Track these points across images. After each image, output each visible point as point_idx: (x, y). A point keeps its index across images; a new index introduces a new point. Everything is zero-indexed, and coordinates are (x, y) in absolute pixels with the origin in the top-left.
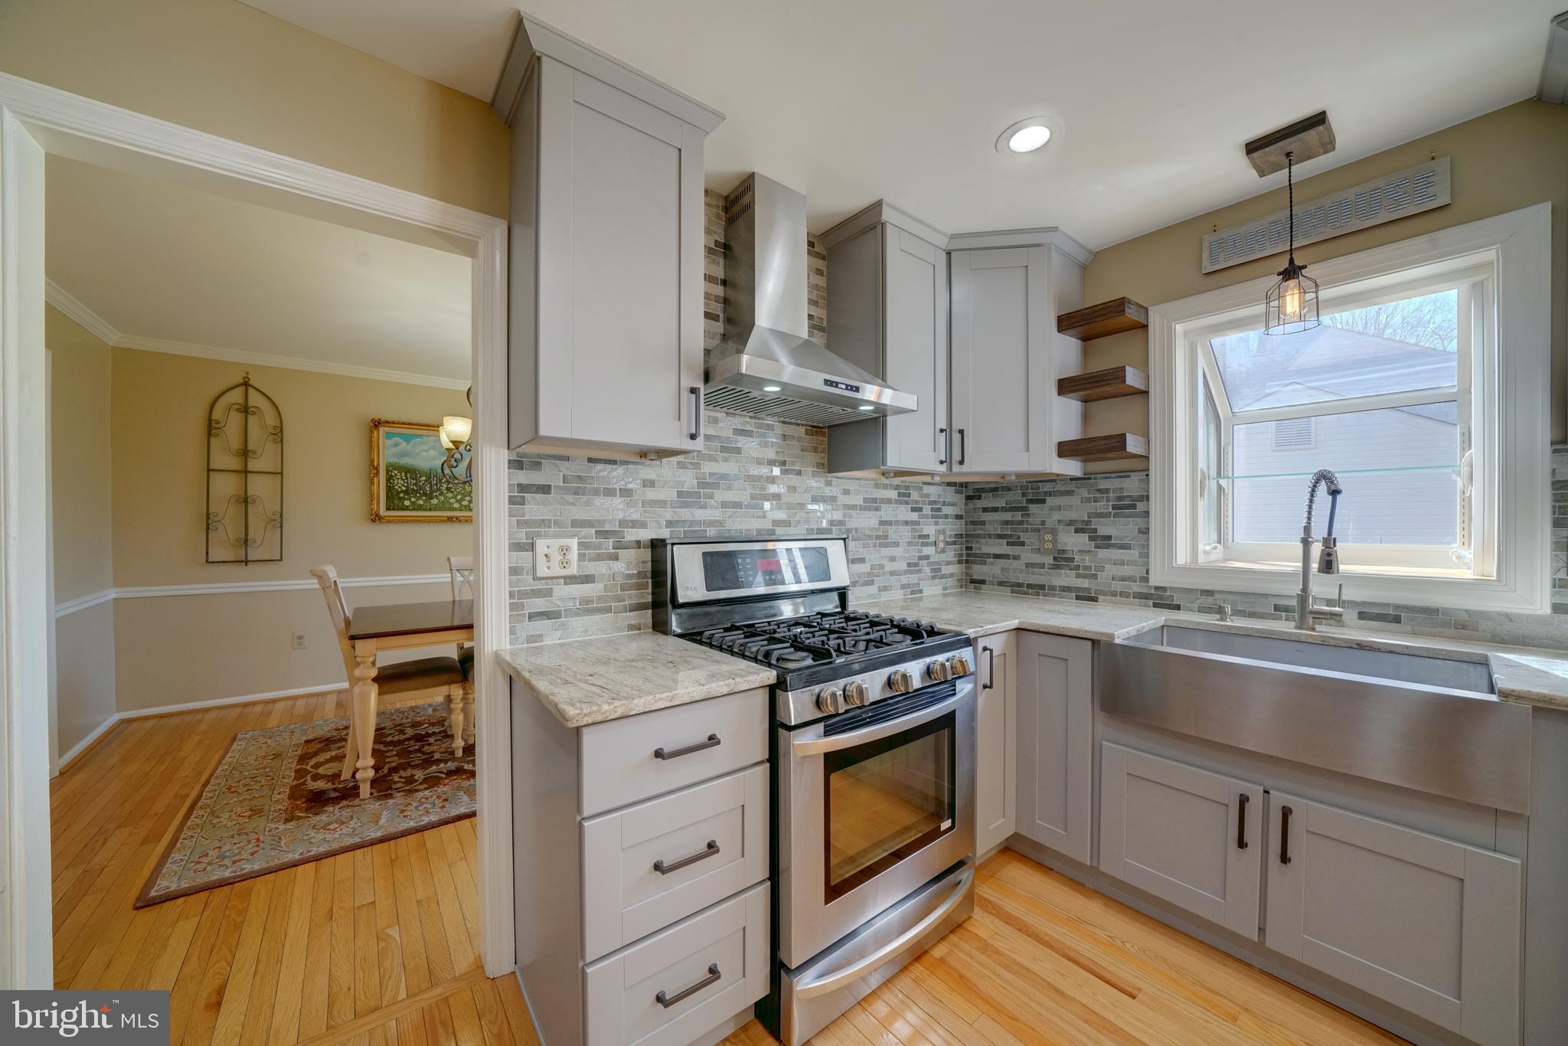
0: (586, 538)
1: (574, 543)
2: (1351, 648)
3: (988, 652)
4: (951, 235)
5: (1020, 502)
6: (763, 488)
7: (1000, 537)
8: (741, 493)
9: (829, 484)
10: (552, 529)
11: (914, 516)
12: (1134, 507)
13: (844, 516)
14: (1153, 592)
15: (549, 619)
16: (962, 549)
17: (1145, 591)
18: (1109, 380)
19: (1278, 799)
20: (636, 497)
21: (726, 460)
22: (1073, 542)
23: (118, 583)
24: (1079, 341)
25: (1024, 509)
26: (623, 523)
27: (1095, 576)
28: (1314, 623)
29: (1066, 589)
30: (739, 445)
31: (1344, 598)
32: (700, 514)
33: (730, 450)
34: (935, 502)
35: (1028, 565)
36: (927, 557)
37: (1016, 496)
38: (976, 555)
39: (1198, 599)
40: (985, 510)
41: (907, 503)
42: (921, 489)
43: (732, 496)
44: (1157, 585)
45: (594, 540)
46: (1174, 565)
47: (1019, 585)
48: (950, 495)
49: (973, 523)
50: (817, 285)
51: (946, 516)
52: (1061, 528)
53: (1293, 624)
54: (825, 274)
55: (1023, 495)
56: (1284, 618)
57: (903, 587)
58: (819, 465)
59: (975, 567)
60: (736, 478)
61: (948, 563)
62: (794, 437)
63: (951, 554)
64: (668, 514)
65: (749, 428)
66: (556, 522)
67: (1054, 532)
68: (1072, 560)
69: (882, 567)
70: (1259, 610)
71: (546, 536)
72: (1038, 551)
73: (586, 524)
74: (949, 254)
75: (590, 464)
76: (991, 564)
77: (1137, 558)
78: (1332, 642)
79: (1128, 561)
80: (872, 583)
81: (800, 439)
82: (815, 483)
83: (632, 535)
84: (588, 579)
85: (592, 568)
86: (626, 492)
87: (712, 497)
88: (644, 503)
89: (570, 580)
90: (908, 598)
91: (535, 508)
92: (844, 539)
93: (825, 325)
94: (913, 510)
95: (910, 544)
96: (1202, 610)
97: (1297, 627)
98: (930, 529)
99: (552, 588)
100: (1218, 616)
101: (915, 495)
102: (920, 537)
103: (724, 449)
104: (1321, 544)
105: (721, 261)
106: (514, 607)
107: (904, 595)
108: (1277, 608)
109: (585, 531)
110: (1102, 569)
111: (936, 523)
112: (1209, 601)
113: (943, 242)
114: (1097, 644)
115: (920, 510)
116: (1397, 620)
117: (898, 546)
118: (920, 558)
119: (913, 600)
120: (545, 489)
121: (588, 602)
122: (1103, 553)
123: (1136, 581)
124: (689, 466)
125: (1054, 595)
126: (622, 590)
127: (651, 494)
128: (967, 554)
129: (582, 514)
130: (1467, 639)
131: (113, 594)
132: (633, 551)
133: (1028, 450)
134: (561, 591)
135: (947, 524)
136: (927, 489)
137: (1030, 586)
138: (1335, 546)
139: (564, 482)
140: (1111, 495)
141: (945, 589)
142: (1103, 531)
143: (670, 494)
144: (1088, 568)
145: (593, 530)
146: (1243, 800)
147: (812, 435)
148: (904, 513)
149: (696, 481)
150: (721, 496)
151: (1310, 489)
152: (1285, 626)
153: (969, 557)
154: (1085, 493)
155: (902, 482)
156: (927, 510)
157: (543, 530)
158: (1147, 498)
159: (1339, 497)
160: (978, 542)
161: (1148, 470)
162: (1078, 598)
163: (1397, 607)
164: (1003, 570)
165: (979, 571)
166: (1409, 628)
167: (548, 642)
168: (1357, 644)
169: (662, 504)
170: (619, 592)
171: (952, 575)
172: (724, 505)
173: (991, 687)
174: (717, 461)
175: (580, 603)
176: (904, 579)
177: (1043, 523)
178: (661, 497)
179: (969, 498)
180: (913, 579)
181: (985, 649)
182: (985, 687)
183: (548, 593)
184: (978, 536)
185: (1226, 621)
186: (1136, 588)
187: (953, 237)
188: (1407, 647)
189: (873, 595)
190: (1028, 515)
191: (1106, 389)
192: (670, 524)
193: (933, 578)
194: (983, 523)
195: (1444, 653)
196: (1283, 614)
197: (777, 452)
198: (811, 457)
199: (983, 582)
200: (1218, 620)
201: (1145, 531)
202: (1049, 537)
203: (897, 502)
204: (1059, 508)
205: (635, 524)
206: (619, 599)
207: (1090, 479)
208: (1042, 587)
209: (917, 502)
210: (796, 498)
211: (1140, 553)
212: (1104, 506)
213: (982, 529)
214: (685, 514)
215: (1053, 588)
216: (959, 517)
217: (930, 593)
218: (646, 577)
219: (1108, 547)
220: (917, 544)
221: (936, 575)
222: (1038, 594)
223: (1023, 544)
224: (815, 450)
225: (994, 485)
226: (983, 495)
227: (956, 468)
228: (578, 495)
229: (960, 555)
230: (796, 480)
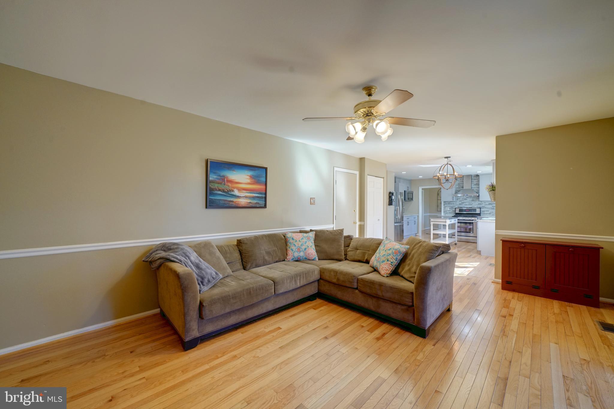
10: (447, 207)
23: (429, 213)
32: (461, 206)
33: (465, 199)
43: (466, 204)
60: (466, 202)
64: (458, 206)
83: (454, 207)
84: (450, 211)
86: (454, 204)
89: (448, 211)
91: (446, 205)
106: (444, 212)
127: (456, 204)
129: (449, 206)
131: (429, 214)
134: (447, 211)
143: (458, 204)
150: (464, 204)
169: (457, 205)
172: (465, 205)
183: (446, 211)
214: (460, 206)
230: (475, 202)
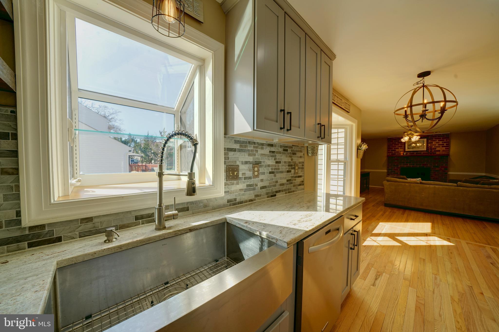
17: (16, 234)
28: (166, 223)
39: (80, 226)
44: (32, 224)
46: (52, 202)
53: (152, 227)
56: (141, 223)
70: (126, 222)
78: (179, 233)
96: (83, 235)
108: (137, 218)
112: (89, 226)
116: (188, 209)
130: (207, 211)
138: (194, 178)
152: (149, 231)
158: (14, 137)
161: (15, 107)
163: (188, 203)
166: (191, 212)
185: (113, 241)
200: (105, 242)
201: (12, 172)
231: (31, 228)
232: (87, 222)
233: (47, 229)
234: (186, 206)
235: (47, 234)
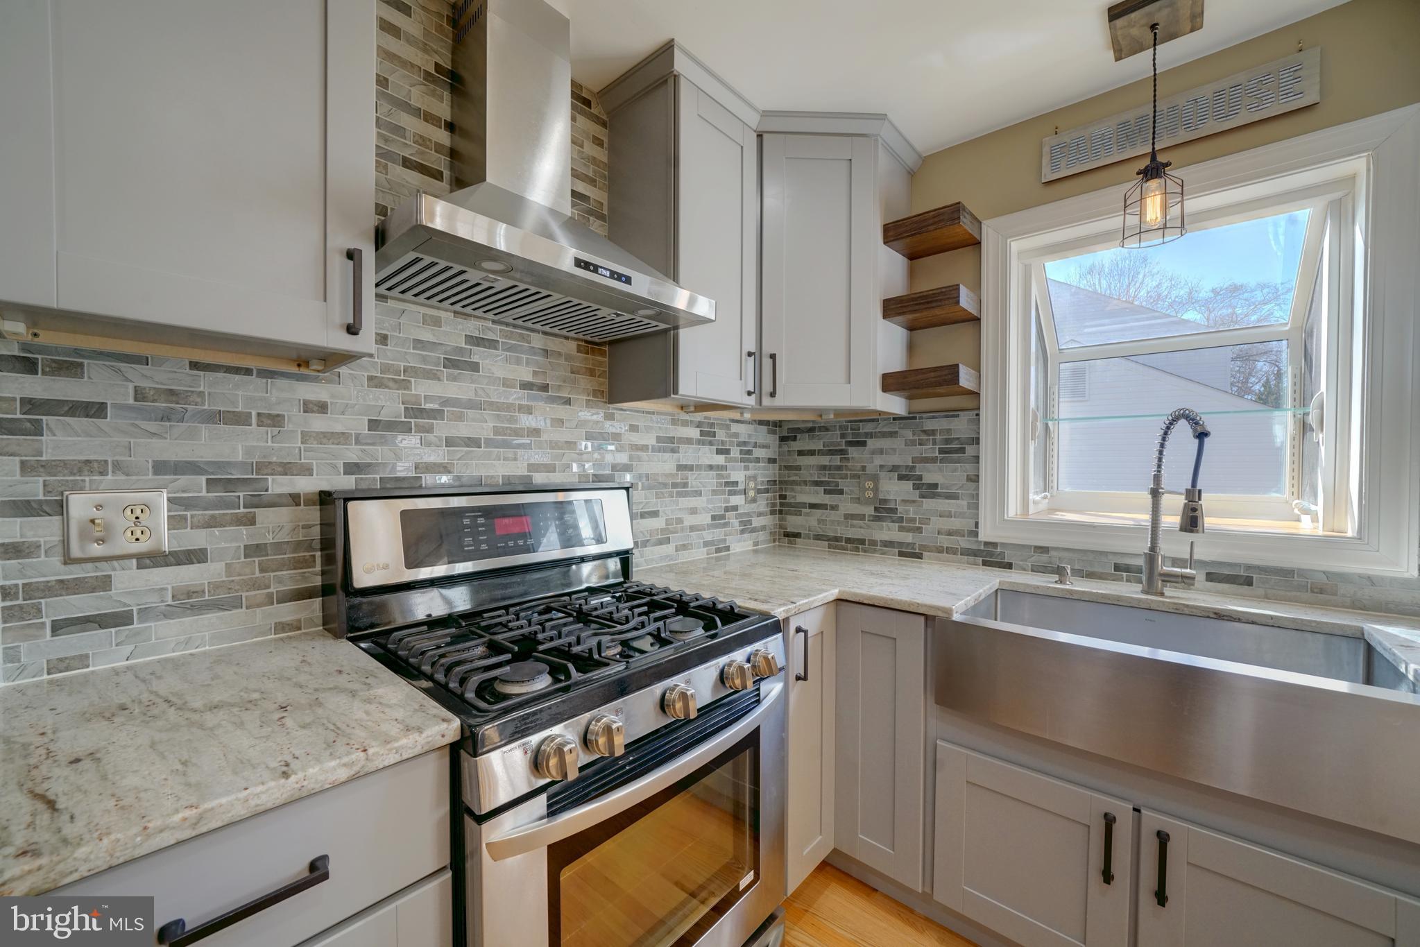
0: (184, 491)
1: (162, 500)
2: (1208, 617)
3: (802, 634)
4: (763, 111)
5: (839, 444)
6: (512, 420)
7: (817, 484)
8: (482, 426)
9: (610, 417)
10: (109, 477)
11: (720, 460)
12: (962, 450)
13: (631, 458)
14: (982, 548)
15: (101, 627)
16: (774, 497)
17: (974, 547)
18: (941, 300)
19: (1153, 820)
20: (288, 427)
21: (454, 379)
22: (895, 490)
24: (906, 259)
25: (842, 452)
26: (261, 467)
27: (919, 530)
28: (1163, 586)
29: (888, 544)
30: (475, 359)
31: (1196, 557)
33: (458, 364)
34: (745, 443)
35: (847, 517)
36: (735, 508)
37: (835, 438)
38: (790, 505)
39: (1033, 556)
40: (801, 453)
41: (711, 443)
42: (728, 427)
43: (463, 430)
44: (987, 540)
45: (204, 493)
46: (1006, 517)
47: (837, 539)
48: (762, 435)
49: (788, 468)
50: (594, 158)
51: (758, 460)
52: (882, 474)
53: (1139, 587)
54: (605, 145)
55: (843, 436)
56: (1124, 579)
57: (706, 544)
58: (596, 393)
59: (789, 517)
60: (472, 404)
61: (760, 514)
62: (560, 354)
63: (762, 504)
64: (353, 454)
65: (491, 336)
66: (117, 466)
67: (875, 478)
68: (894, 511)
69: (680, 521)
70: (1097, 569)
71: (95, 489)
72: (858, 500)
73: (192, 468)
74: (760, 136)
75: (195, 372)
76: (807, 514)
77: (965, 509)
78: (1187, 611)
79: (955, 512)
80: (668, 541)
81: (569, 358)
82: (592, 415)
83: (279, 485)
84: (194, 556)
85: (196, 539)
86: (273, 420)
87: (429, 430)
88: (306, 437)
89: (152, 559)
90: (712, 558)
91: (68, 441)
92: (627, 489)
93: (605, 212)
94: (719, 452)
95: (714, 492)
96: (1036, 569)
97: (1143, 592)
98: (738, 475)
99: (110, 576)
100: (1056, 577)
101: (721, 435)
102: (727, 484)
103: (450, 363)
104: (1184, 497)
105: (446, 95)
107: (708, 554)
108: (1117, 568)
109: (184, 480)
110: (927, 521)
111: (746, 468)
112: (1043, 558)
113: (753, 120)
114: (933, 622)
115: (727, 452)
116: (1249, 582)
117: (700, 495)
118: (727, 509)
119: (718, 559)
120: (95, 410)
121: (189, 594)
122: (929, 504)
123: (964, 536)
124: (391, 384)
125: (875, 551)
126: (262, 570)
128: (780, 503)
129: (177, 453)
130: (1325, 605)
132: (284, 510)
133: (850, 383)
134: (132, 579)
135: (759, 469)
136: (735, 428)
137: (849, 540)
138: (1200, 499)
139: (136, 400)
140: (938, 437)
141: (756, 544)
142: (928, 478)
144: (913, 520)
145: (203, 479)
146: (1109, 821)
147: (587, 353)
148: (708, 456)
149: (403, 407)
150: (443, 429)
151: (1163, 432)
152: (1131, 590)
153: (783, 506)
154: (909, 434)
155: (705, 418)
156: (735, 452)
157: (87, 479)
158: (977, 441)
159: (1206, 440)
160: (793, 490)
161: (979, 409)
162: (901, 554)
163: (1248, 567)
164: (820, 521)
165: (794, 522)
166: (1261, 592)
167: (98, 666)
168: (1215, 613)
169: (341, 438)
170: (257, 574)
171: (763, 528)
172: (450, 442)
173: (805, 678)
174: (439, 379)
175: (173, 597)
176: (708, 535)
177: (864, 468)
178: (339, 428)
179: (783, 439)
180: (718, 534)
181: (798, 630)
182: (798, 678)
183: (100, 584)
184: (794, 483)
185: (1065, 584)
186: (964, 543)
187: (766, 114)
188: (1272, 617)
189: (667, 556)
190: (847, 459)
191: (937, 312)
192: (351, 469)
193: (742, 532)
194: (798, 468)
195: (1313, 624)
196: (1125, 574)
197: (535, 373)
198: (584, 381)
199: (797, 535)
200: (1056, 582)
201: (975, 479)
202: (869, 484)
203: (699, 442)
204: (881, 452)
205: (287, 469)
206: (255, 585)
207: (914, 418)
208: (862, 542)
209: (723, 443)
210: (562, 435)
211: (968, 503)
212: (930, 450)
213: (796, 475)
215: (873, 543)
216: (772, 461)
217: (738, 550)
218: (310, 548)
219: (934, 496)
220: (723, 493)
221: (746, 527)
222: (857, 549)
223: (841, 492)
224: (591, 373)
225: (810, 425)
226: (799, 436)
227: (767, 401)
228: (169, 420)
229: (773, 505)
230: (561, 411)
231: (986, 544)
232: (1041, 553)
233: (999, 550)
234: (1242, 574)
235: (999, 555)
